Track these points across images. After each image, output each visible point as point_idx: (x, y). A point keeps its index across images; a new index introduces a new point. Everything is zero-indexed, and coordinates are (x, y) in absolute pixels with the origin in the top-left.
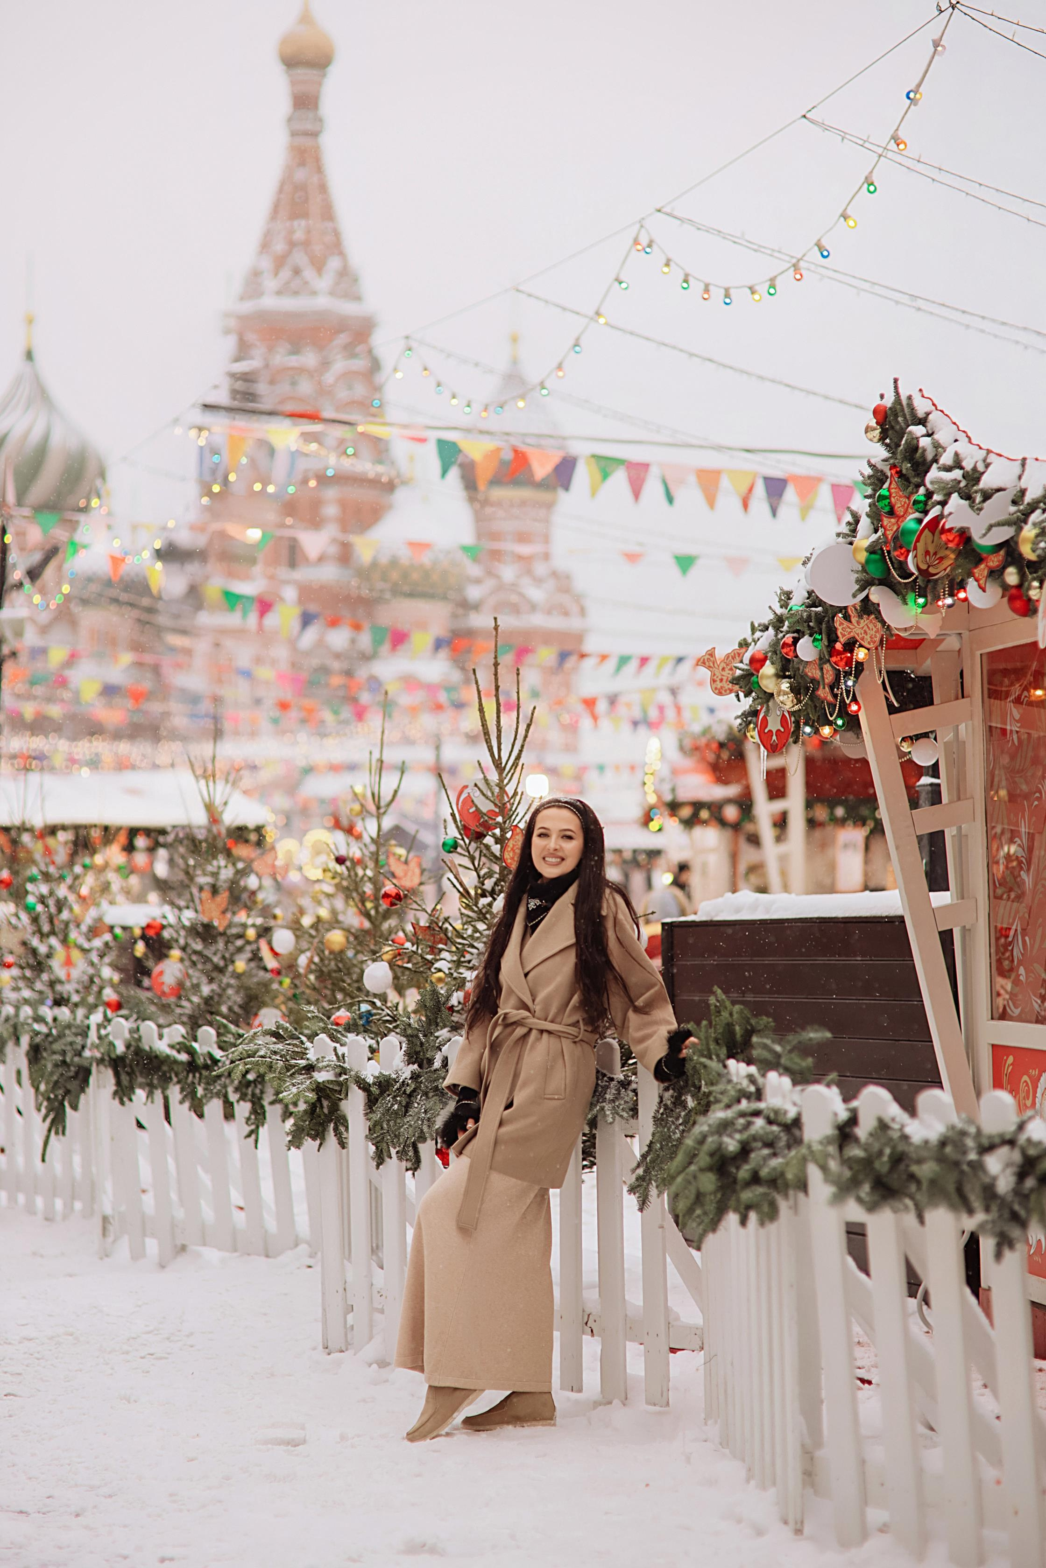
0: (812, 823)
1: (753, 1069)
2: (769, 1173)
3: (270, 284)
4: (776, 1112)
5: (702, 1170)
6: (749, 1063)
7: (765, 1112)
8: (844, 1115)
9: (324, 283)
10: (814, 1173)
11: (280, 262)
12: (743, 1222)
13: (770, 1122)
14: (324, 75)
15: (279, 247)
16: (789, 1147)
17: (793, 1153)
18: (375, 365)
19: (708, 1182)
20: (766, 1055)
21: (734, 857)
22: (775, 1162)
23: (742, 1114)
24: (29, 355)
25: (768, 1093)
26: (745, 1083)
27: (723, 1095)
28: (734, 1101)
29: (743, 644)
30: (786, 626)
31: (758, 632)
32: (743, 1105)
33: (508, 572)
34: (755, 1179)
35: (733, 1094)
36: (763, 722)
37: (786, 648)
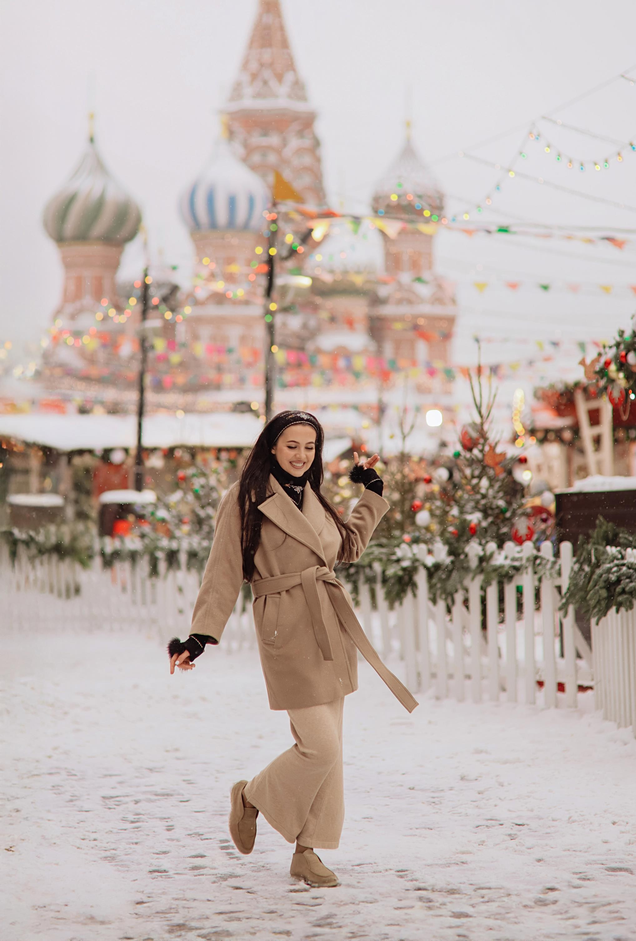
0: (616, 441)
1: (619, 548)
2: (629, 589)
3: (248, 91)
4: (632, 564)
5: (601, 588)
6: (616, 547)
7: (626, 564)
9: (283, 90)
11: (254, 77)
12: (618, 611)
13: (629, 568)
15: (254, 66)
18: (317, 143)
19: (604, 593)
20: (625, 541)
21: (569, 461)
22: (632, 585)
23: (617, 565)
24: (92, 140)
25: (627, 557)
26: (617, 554)
27: (606, 559)
28: (613, 561)
29: (600, 355)
30: (622, 347)
31: (607, 349)
32: (616, 562)
33: (406, 277)
34: (623, 592)
35: (611, 558)
36: (611, 393)
37: (622, 357)
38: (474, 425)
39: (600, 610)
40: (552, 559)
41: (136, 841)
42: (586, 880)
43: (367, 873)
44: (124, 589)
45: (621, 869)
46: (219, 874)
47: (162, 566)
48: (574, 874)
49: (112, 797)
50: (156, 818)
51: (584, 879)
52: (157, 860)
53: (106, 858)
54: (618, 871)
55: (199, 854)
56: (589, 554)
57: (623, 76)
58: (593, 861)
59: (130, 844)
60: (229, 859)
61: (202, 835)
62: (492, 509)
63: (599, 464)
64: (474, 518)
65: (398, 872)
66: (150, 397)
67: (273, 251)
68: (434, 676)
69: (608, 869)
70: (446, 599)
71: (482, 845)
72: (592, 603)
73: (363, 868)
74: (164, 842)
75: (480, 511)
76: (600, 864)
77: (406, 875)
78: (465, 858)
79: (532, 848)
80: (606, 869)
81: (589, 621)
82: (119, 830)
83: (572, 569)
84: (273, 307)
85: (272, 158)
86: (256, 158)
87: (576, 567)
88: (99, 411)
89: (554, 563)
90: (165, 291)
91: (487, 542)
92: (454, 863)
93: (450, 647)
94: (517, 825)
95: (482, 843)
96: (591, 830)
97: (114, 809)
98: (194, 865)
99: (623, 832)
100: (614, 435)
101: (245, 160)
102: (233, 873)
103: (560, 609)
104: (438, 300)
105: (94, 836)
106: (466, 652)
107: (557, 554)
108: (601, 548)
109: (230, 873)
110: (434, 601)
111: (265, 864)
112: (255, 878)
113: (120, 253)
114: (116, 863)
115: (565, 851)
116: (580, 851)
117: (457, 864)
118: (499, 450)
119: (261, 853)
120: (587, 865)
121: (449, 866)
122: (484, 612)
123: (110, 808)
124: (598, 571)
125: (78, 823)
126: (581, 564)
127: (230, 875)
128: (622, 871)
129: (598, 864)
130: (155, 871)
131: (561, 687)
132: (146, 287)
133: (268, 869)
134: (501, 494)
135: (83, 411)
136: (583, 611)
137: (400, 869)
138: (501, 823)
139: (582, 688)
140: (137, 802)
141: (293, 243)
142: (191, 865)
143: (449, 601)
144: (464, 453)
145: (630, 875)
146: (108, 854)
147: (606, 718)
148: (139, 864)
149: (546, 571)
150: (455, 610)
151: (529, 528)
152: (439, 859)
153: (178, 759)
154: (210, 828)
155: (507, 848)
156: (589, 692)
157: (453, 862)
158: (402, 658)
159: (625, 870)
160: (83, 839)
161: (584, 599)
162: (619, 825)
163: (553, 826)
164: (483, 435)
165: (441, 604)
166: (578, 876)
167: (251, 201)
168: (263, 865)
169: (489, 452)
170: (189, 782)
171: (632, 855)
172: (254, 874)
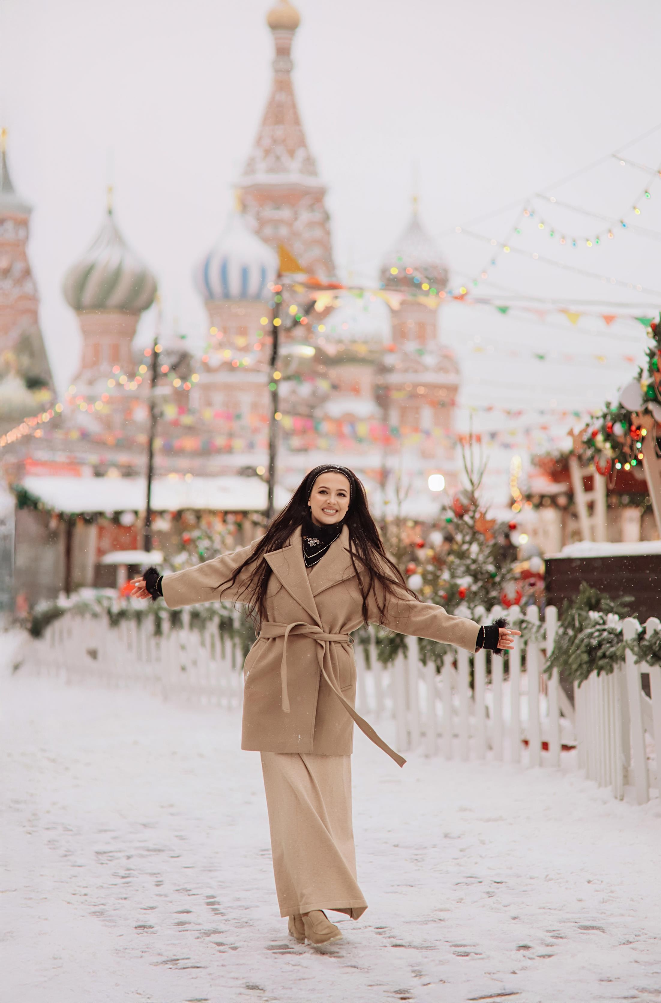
0: (609, 507)
1: (601, 614)
2: (609, 654)
3: (262, 166)
4: (613, 629)
5: (583, 652)
6: (599, 611)
7: (608, 630)
8: (640, 629)
9: (295, 165)
10: (628, 652)
11: (267, 152)
12: (599, 674)
13: (610, 633)
14: (293, 34)
15: (267, 142)
16: (618, 643)
17: (620, 644)
18: (327, 217)
19: (585, 657)
20: (607, 607)
21: (564, 525)
22: (613, 649)
23: (598, 630)
24: (110, 212)
25: (609, 622)
26: (599, 619)
27: (589, 624)
28: (594, 626)
29: (588, 425)
30: (609, 418)
31: (595, 420)
32: (598, 627)
33: (411, 346)
34: (604, 656)
35: (593, 624)
36: (598, 463)
37: (608, 428)
38: (465, 492)
39: (582, 674)
40: (537, 623)
41: (124, 896)
42: (559, 938)
43: (347, 930)
44: (130, 646)
45: (593, 928)
46: (203, 930)
47: (166, 625)
48: (547, 932)
49: (105, 853)
50: (146, 873)
51: (557, 937)
52: (144, 915)
53: (94, 913)
54: (591, 929)
55: (185, 910)
56: (573, 619)
57: (614, 156)
58: (567, 919)
59: (118, 900)
60: (214, 914)
61: (190, 890)
62: (482, 573)
63: (593, 529)
64: (465, 582)
65: (377, 928)
66: (159, 460)
67: (277, 322)
68: (423, 734)
69: (581, 927)
70: (435, 661)
71: (460, 902)
72: (574, 667)
73: (343, 924)
74: (152, 898)
75: (471, 575)
76: (573, 922)
77: (385, 931)
78: (442, 915)
79: (509, 906)
80: (579, 928)
81: (572, 683)
82: (110, 885)
83: (557, 633)
84: (277, 375)
85: (284, 231)
86: (268, 231)
87: (561, 631)
88: (113, 474)
89: (540, 627)
90: (173, 359)
91: (475, 606)
92: (432, 921)
93: (440, 707)
94: (495, 882)
95: (460, 901)
96: (566, 888)
97: (107, 864)
98: (180, 920)
99: (597, 891)
100: (607, 501)
101: (258, 232)
102: (217, 929)
103: (546, 671)
104: (441, 369)
105: (84, 891)
106: (454, 711)
107: (542, 619)
108: (584, 613)
109: (214, 928)
110: (424, 661)
111: (248, 920)
112: (238, 934)
113: (137, 321)
114: (104, 919)
115: (540, 908)
116: (555, 909)
117: (435, 921)
118: (489, 517)
119: (246, 909)
120: (560, 923)
121: (427, 924)
122: (472, 674)
123: (102, 864)
124: (580, 636)
125: (70, 878)
126: (566, 628)
127: (214, 931)
128: (594, 929)
129: (571, 922)
130: (140, 927)
131: (545, 746)
132: (156, 355)
133: (251, 926)
134: (491, 559)
135: (98, 473)
136: (567, 673)
137: (379, 926)
138: (480, 880)
139: (566, 748)
140: (129, 857)
141: (296, 314)
142: (176, 921)
143: (439, 662)
144: (455, 520)
145: (602, 933)
146: (97, 909)
147: (588, 777)
148: (126, 919)
149: (532, 635)
150: (444, 670)
151: (517, 592)
152: (418, 916)
153: (172, 814)
154: (198, 883)
155: (484, 906)
156: (573, 752)
157: (431, 919)
158: (394, 716)
159: (597, 928)
160: (74, 894)
161: (566, 663)
162: (593, 884)
163: (530, 884)
164: (474, 502)
165: (431, 666)
166: (551, 934)
167: (263, 273)
168: (246, 921)
169: (479, 519)
170: (181, 838)
171: (605, 913)
172: (237, 930)
